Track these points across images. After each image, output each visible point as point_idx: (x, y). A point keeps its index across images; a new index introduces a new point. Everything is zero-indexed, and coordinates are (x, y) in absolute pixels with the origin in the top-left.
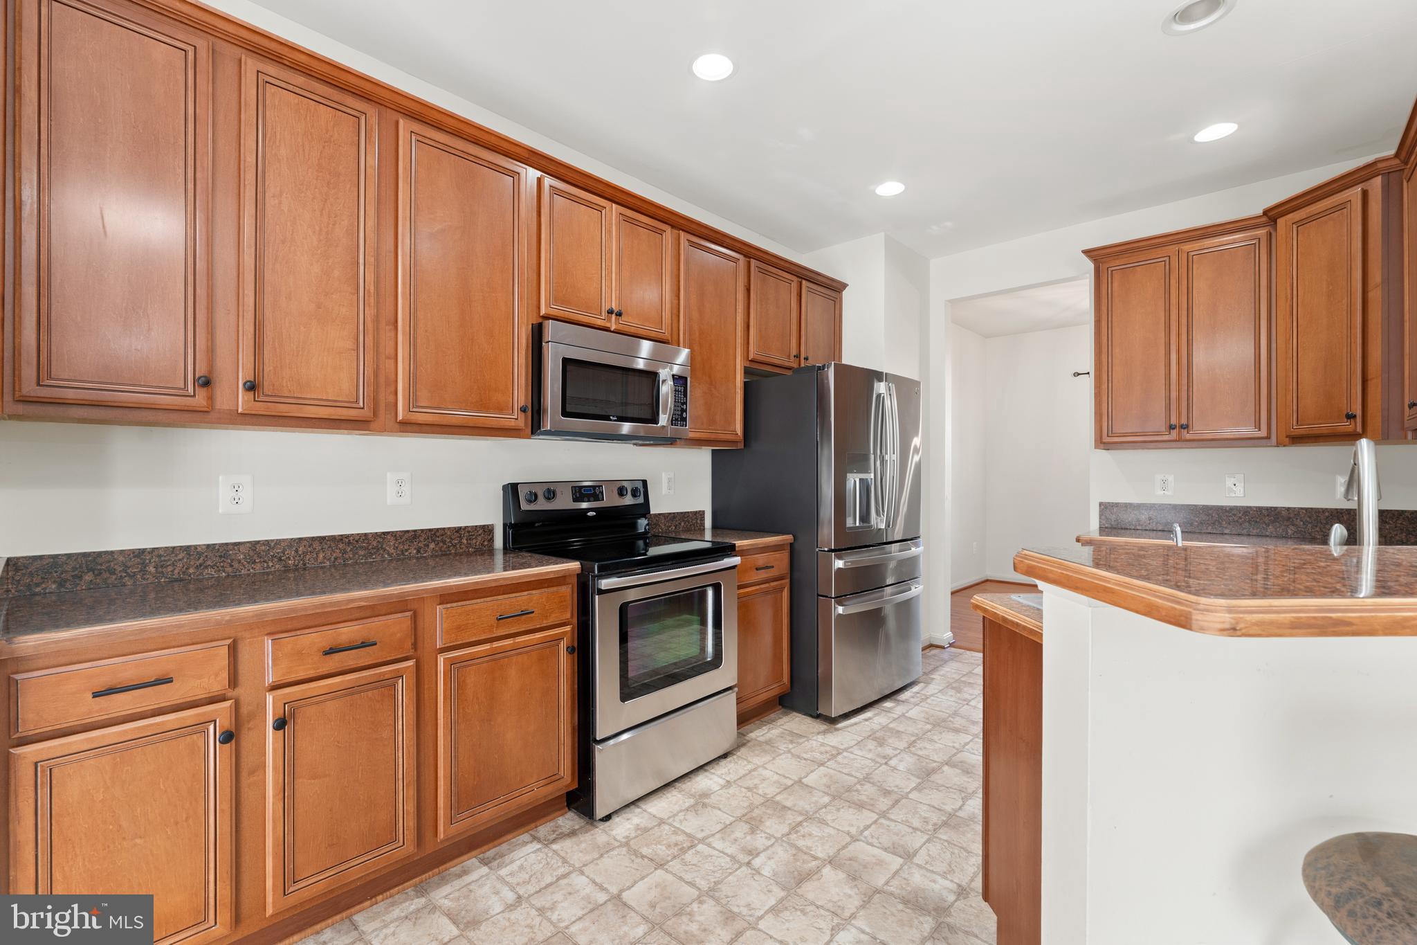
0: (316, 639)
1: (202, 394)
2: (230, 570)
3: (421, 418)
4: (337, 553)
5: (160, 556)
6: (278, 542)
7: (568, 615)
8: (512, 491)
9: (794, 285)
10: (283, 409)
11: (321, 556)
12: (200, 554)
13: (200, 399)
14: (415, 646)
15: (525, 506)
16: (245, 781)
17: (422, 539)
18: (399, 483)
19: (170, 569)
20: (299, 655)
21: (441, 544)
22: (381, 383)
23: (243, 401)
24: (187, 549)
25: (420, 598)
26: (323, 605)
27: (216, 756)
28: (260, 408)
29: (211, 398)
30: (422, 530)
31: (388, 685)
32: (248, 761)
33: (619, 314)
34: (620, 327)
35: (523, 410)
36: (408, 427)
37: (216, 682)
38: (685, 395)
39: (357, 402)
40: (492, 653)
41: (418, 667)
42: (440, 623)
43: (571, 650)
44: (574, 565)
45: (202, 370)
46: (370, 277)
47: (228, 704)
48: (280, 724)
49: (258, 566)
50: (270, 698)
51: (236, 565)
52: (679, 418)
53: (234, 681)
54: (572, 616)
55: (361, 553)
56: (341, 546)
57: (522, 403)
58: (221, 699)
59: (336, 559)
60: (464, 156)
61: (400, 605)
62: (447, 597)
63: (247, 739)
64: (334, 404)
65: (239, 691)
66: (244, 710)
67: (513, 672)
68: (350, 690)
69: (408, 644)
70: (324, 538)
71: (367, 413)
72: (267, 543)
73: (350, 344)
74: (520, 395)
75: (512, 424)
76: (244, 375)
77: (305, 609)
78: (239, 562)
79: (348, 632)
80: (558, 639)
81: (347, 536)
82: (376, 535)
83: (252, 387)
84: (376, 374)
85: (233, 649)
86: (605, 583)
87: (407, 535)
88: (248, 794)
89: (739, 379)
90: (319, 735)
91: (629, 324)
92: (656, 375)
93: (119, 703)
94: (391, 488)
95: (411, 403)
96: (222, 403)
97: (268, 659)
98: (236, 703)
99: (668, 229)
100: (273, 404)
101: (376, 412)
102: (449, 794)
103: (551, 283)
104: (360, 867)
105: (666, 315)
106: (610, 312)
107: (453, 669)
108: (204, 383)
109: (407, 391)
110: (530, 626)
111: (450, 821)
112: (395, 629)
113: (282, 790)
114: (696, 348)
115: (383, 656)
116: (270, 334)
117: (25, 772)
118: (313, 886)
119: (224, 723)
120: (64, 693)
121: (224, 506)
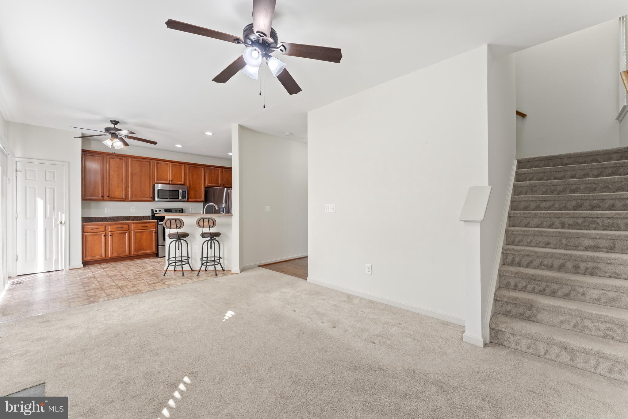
0: (115, 226)
2: (106, 220)
3: (133, 200)
4: (122, 219)
5: (97, 218)
6: (113, 217)
7: (155, 228)
8: (152, 210)
11: (120, 219)
14: (129, 229)
15: (155, 212)
16: (107, 241)
17: (137, 217)
18: (133, 209)
19: (99, 220)
20: (113, 228)
21: (140, 218)
23: (107, 198)
24: (101, 217)
25: (130, 223)
26: (116, 223)
27: (103, 238)
28: (109, 199)
29: (103, 198)
31: (125, 233)
32: (107, 239)
33: (172, 181)
34: (172, 183)
35: (152, 198)
36: (131, 201)
37: (103, 230)
38: (186, 194)
39: (123, 198)
40: (141, 231)
41: (129, 231)
42: (133, 227)
43: (155, 233)
44: (156, 221)
45: (102, 195)
46: (125, 181)
47: (105, 232)
48: (111, 235)
49: (110, 220)
50: (109, 232)
52: (184, 197)
53: (105, 230)
54: (156, 228)
55: (126, 219)
57: (151, 196)
58: (104, 232)
60: (140, 161)
61: (127, 224)
62: (133, 223)
63: (107, 237)
64: (119, 198)
65: (106, 232)
66: (107, 234)
67: (145, 235)
68: (120, 233)
71: (125, 199)
72: (112, 217)
73: (122, 190)
74: (151, 195)
75: (149, 200)
76: (107, 195)
77: (114, 223)
78: (108, 219)
79: (119, 226)
80: (153, 231)
82: (129, 216)
84: (126, 194)
85: (105, 227)
86: (160, 223)
87: (134, 217)
88: (107, 243)
89: (203, 189)
90: (116, 238)
91: (173, 182)
92: (179, 191)
93: (93, 231)
94: (131, 210)
95: (132, 197)
96: (105, 198)
97: (109, 228)
98: (105, 233)
99: (184, 165)
100: (111, 199)
101: (126, 199)
102: (134, 249)
103: (157, 177)
104: (121, 254)
105: (183, 180)
106: (170, 181)
107: (135, 233)
108: (103, 196)
109: (131, 196)
110: (148, 228)
111: (134, 252)
112: (126, 227)
113: (111, 243)
114: (191, 185)
115: (124, 229)
116: (111, 190)
117: (85, 236)
118: (115, 255)
119: (104, 234)
120: (88, 229)
121: (106, 212)
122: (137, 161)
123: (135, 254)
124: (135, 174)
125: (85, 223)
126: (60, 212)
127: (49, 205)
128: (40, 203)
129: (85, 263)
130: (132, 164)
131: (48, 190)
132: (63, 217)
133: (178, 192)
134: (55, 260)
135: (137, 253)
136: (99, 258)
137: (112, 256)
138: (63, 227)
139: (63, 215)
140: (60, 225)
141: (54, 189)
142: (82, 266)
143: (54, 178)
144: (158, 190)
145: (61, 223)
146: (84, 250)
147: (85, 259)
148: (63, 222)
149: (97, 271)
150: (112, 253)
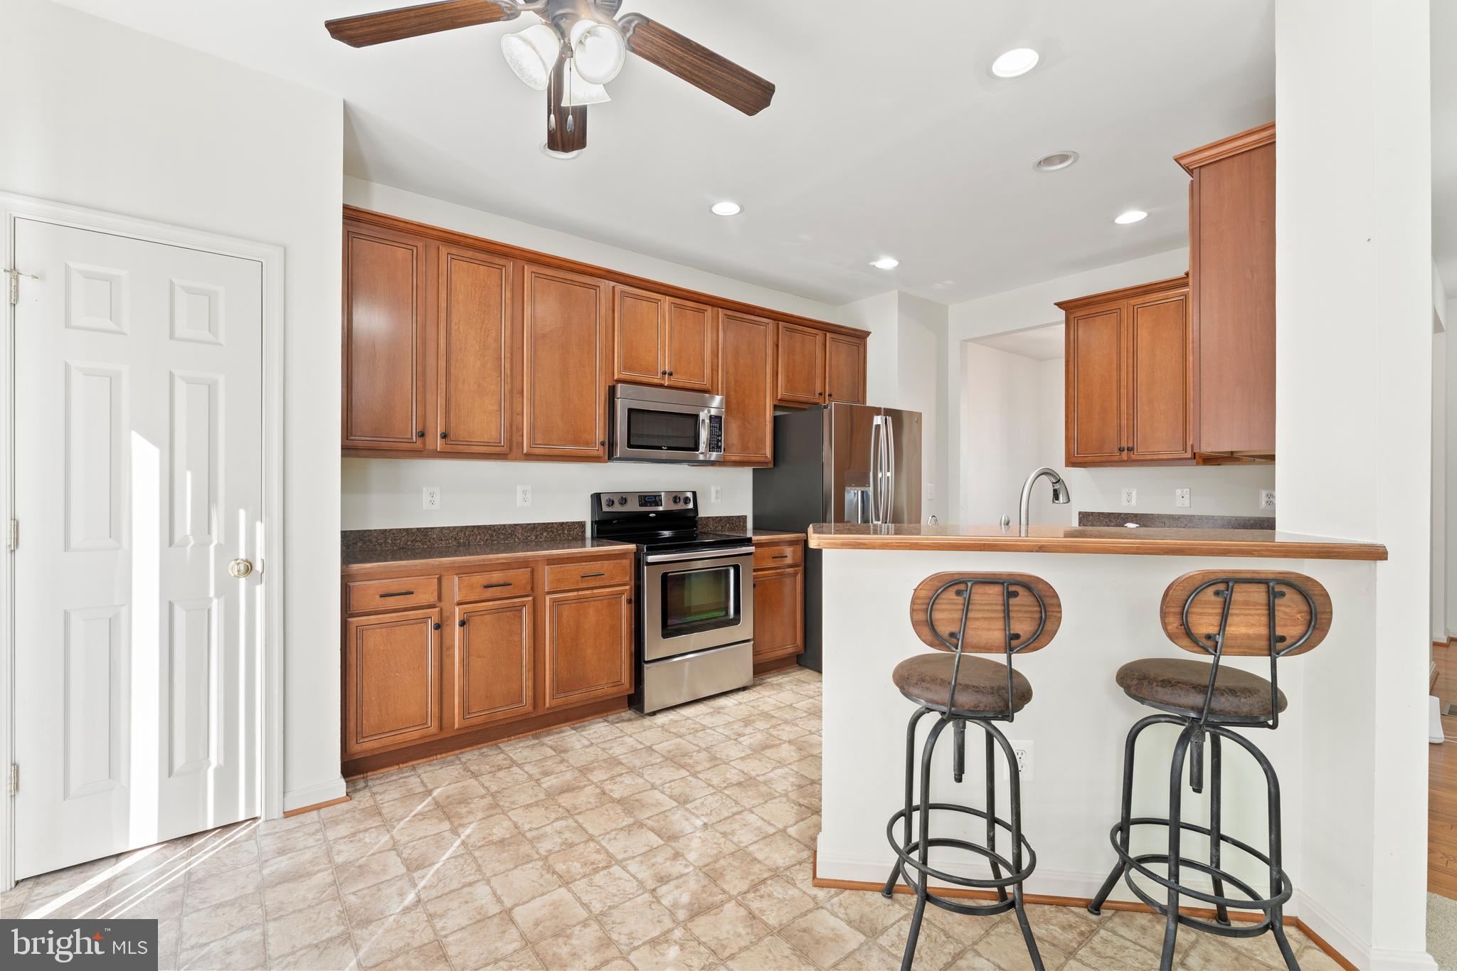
0: (480, 579)
1: (420, 441)
2: (429, 543)
3: (537, 451)
4: (488, 537)
5: (394, 534)
6: (455, 528)
7: (628, 579)
8: (597, 498)
9: (819, 338)
10: (460, 448)
11: (478, 537)
12: (413, 534)
13: (419, 445)
14: (532, 589)
15: (605, 509)
16: (445, 653)
17: (538, 529)
18: (525, 492)
19: (398, 541)
20: (472, 587)
21: (551, 533)
22: (514, 429)
23: (440, 444)
24: (407, 530)
25: (536, 560)
26: (484, 560)
27: (432, 636)
28: (449, 448)
29: (424, 443)
30: (539, 524)
31: (517, 609)
32: (447, 642)
33: (671, 374)
34: (672, 383)
35: (603, 444)
36: (530, 457)
37: (432, 598)
38: (720, 429)
39: (500, 442)
40: (579, 599)
41: (534, 600)
42: (547, 576)
43: (629, 601)
44: (632, 547)
45: (420, 427)
46: (508, 366)
47: (437, 609)
48: (462, 624)
49: (444, 543)
50: (457, 609)
51: (432, 540)
52: (714, 445)
53: (440, 598)
54: (630, 580)
55: (502, 537)
56: (490, 532)
57: (602, 440)
58: (434, 606)
59: (487, 540)
60: (564, 281)
61: (524, 564)
62: (551, 561)
63: (446, 630)
64: (487, 444)
65: (443, 604)
66: (445, 615)
67: (591, 611)
68: (498, 611)
69: (529, 587)
70: (480, 526)
71: (505, 449)
72: (448, 528)
73: (496, 408)
74: (600, 434)
75: (595, 453)
76: (440, 429)
77: (474, 561)
78: (434, 539)
79: (496, 577)
80: (622, 593)
81: (494, 526)
82: (510, 526)
83: (444, 436)
84: (511, 425)
85: (440, 580)
86: (651, 558)
87: (529, 527)
88: (446, 660)
89: (768, 414)
90: (484, 631)
91: (678, 380)
92: (697, 416)
93: (392, 602)
94: (519, 496)
95: (533, 441)
96: (430, 445)
97: (456, 589)
98: (441, 610)
99: (709, 309)
100: (455, 448)
101: (511, 448)
102: (552, 681)
103: (624, 357)
104: (502, 712)
105: (707, 371)
106: (664, 373)
107: (555, 605)
108: (422, 435)
109: (529, 439)
110: (602, 584)
111: (553, 697)
112: (521, 578)
113: (462, 661)
114: (732, 393)
115: (515, 592)
116: (453, 405)
117: (353, 631)
118: (478, 718)
119: (435, 619)
120: (368, 594)
121: (426, 505)
122: (553, 278)
123: (555, 701)
124: (544, 336)
125: (355, 567)
126: (242, 513)
127: (189, 474)
128: (143, 459)
129: (353, 768)
130: (534, 290)
131: (180, 386)
132: (256, 538)
133: (693, 421)
134: (218, 771)
135: (561, 700)
136: (416, 735)
137: (467, 723)
138: (258, 588)
139: (260, 528)
140: (242, 581)
141: (212, 388)
142: (339, 786)
143: (212, 327)
144: (631, 411)
145: (249, 568)
146: (352, 700)
147: (355, 748)
148: (258, 567)
150: (466, 710)
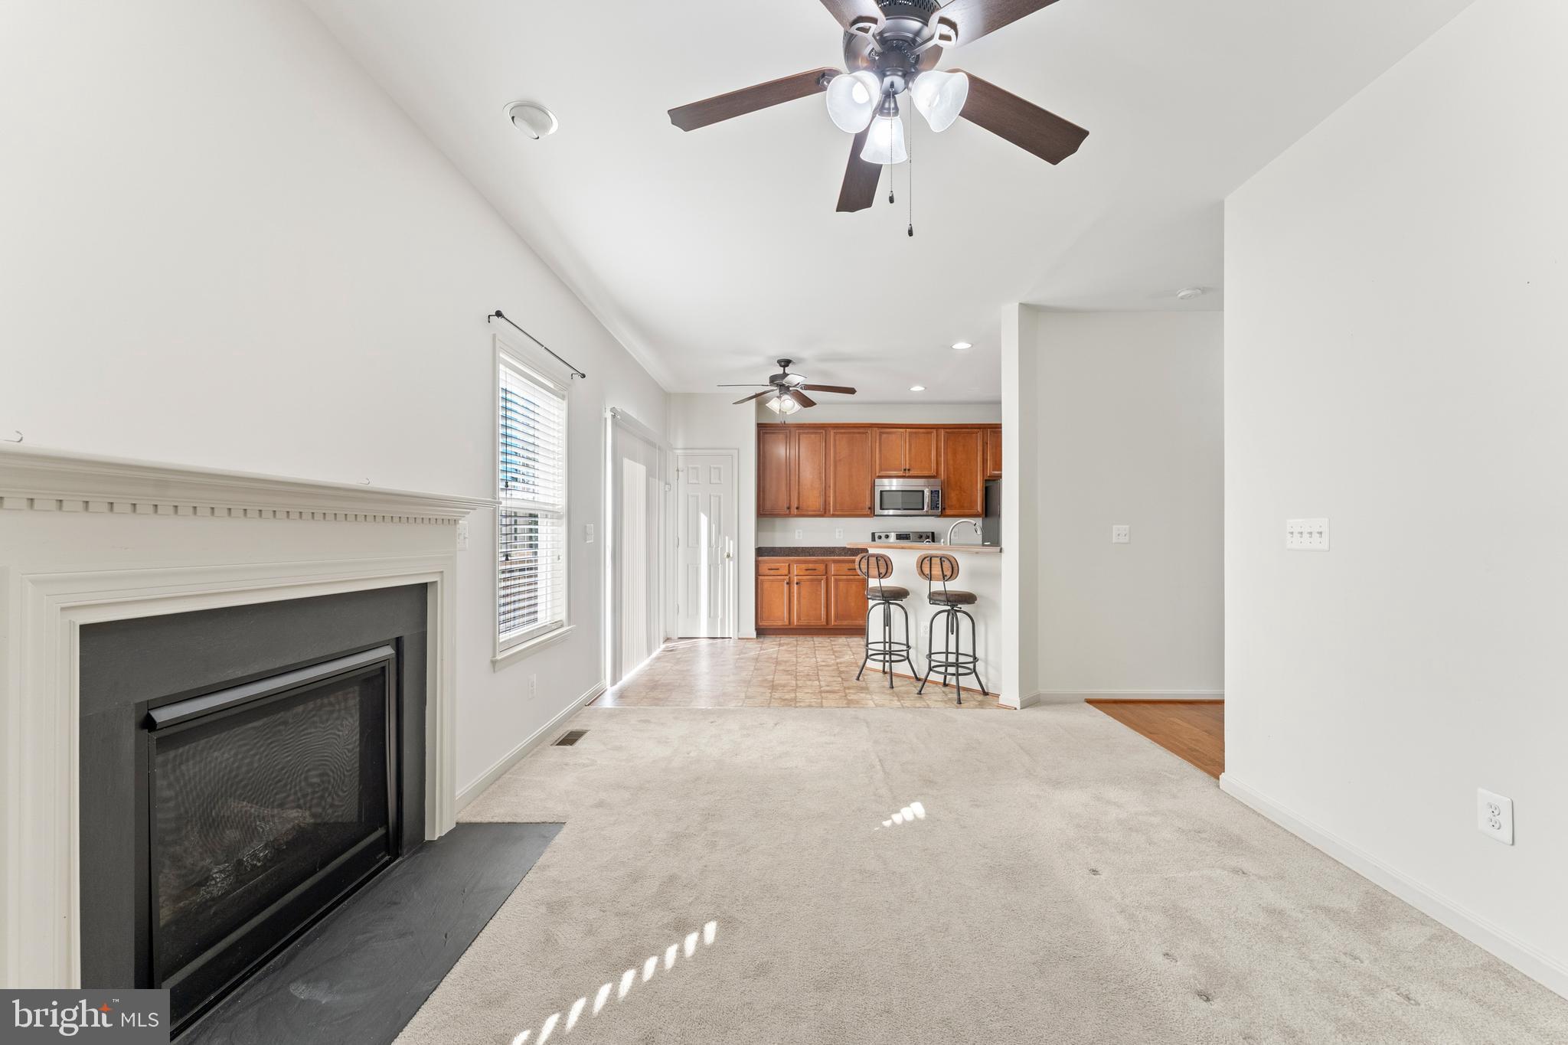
0: (804, 566)
1: (788, 510)
3: (837, 513)
6: (808, 548)
8: (873, 535)
10: (805, 513)
13: (788, 512)
14: (826, 573)
15: (877, 540)
16: (791, 594)
18: (840, 532)
20: (801, 569)
22: (826, 503)
23: (795, 511)
24: (789, 548)
25: (828, 561)
26: (806, 559)
27: (786, 587)
28: (799, 513)
31: (820, 580)
32: (792, 590)
33: (909, 470)
34: (910, 474)
35: (870, 508)
36: (834, 516)
37: (787, 572)
38: (939, 497)
39: (821, 509)
40: (848, 580)
41: (827, 578)
42: (833, 568)
45: (788, 506)
46: (824, 475)
47: (788, 577)
48: (797, 584)
50: (795, 577)
52: (934, 506)
53: (789, 572)
57: (869, 506)
58: (786, 575)
60: (851, 434)
61: (823, 561)
62: (835, 561)
63: (792, 586)
64: (815, 511)
65: (790, 575)
66: (791, 579)
67: (854, 586)
68: (812, 580)
69: (824, 572)
71: (823, 512)
72: (805, 547)
73: (819, 494)
74: (868, 504)
75: (866, 513)
76: (796, 506)
77: (802, 559)
79: (811, 566)
82: (832, 547)
83: (797, 508)
85: (789, 566)
88: (791, 598)
89: (980, 486)
90: (806, 589)
91: (912, 473)
92: (923, 492)
93: (772, 572)
94: (837, 534)
95: (835, 509)
96: (792, 512)
97: (795, 569)
99: (935, 431)
100: (801, 512)
101: (825, 513)
102: (835, 614)
103: (880, 465)
104: (813, 622)
105: (934, 465)
106: (905, 470)
107: (836, 581)
108: (789, 508)
109: (833, 506)
111: (835, 621)
112: (821, 567)
113: (797, 598)
114: (952, 476)
115: (819, 573)
116: (801, 494)
117: (759, 581)
118: (804, 622)
119: (787, 581)
120: (764, 569)
121: (797, 537)
122: (844, 433)
123: (836, 623)
124: (840, 460)
125: (760, 558)
126: (727, 538)
127: (714, 525)
128: (704, 520)
129: (761, 632)
130: (835, 440)
131: (712, 497)
132: (730, 547)
133: (921, 493)
134: (721, 619)
135: (839, 623)
136: (780, 624)
137: (799, 624)
138: (731, 563)
139: (731, 542)
140: (727, 559)
141: (720, 498)
142: (754, 634)
143: (720, 479)
144: (881, 492)
145: (728, 556)
146: (759, 606)
147: (761, 623)
148: (731, 555)
149: (772, 647)
150: (799, 618)
